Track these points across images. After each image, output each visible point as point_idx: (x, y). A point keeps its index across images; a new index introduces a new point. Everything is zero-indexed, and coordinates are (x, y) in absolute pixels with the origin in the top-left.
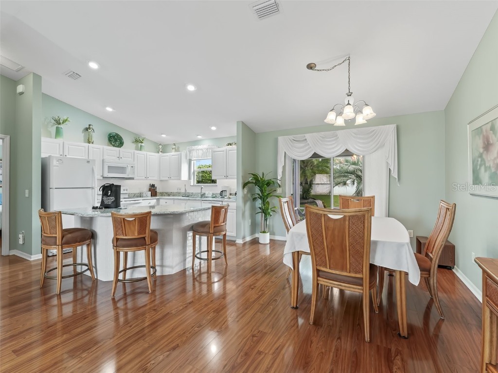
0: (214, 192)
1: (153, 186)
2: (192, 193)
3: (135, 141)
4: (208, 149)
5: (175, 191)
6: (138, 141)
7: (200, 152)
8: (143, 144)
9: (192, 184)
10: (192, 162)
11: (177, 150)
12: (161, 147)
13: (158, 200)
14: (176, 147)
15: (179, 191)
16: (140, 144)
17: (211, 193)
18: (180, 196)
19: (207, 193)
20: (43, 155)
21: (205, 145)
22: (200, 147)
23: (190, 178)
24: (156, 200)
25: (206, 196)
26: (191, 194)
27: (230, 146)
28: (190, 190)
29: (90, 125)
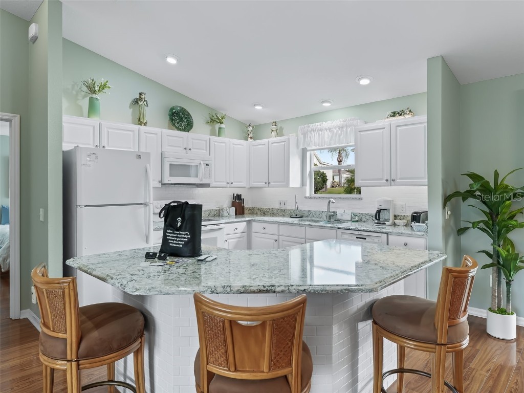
0: (356, 211)
1: (239, 197)
2: (309, 211)
3: (210, 120)
4: (342, 127)
5: (276, 206)
6: (215, 120)
7: (327, 134)
8: (223, 126)
9: (308, 195)
10: (308, 153)
11: (279, 133)
12: (250, 129)
13: (249, 222)
14: (277, 128)
15: (283, 207)
16: (217, 126)
17: (349, 212)
18: (284, 216)
19: (339, 212)
20: (66, 147)
21: (336, 120)
22: (325, 125)
23: (303, 184)
24: (245, 223)
25: (339, 217)
26: (306, 214)
27: (397, 118)
28: (305, 207)
29: (141, 94)
